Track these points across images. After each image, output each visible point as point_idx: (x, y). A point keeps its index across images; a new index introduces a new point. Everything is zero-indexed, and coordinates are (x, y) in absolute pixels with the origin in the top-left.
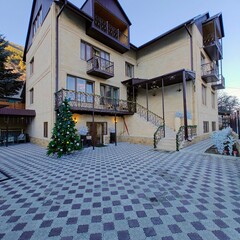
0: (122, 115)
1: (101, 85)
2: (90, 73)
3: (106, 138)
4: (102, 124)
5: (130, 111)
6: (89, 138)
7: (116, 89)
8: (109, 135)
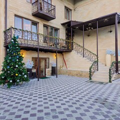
0: (61, 52)
3: (48, 71)
4: (45, 59)
5: (68, 49)
6: (34, 71)
7: (57, 30)
8: (50, 69)
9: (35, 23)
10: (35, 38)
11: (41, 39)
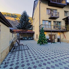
0: (62, 32)
1: (54, 22)
2: (50, 18)
4: (54, 35)
6: (50, 40)
7: (60, 22)
8: (57, 39)
9: (50, 22)
10: (50, 27)
11: (52, 27)
